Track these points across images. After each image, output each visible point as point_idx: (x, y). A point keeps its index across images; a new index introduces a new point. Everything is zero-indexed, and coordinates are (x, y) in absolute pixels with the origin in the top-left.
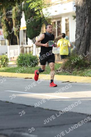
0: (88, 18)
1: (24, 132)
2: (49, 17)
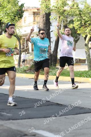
0: (47, 36)
1: (3, 112)
2: (21, 35)
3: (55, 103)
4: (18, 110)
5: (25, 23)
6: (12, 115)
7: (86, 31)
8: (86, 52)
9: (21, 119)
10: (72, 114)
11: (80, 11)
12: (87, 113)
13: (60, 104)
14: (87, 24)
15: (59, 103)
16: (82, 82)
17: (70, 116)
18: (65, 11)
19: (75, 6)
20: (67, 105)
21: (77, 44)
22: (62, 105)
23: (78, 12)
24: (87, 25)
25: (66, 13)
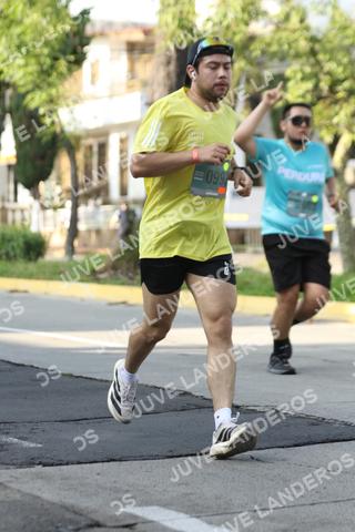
1: (7, 434)
2: (78, 132)
6: (39, 446)
7: (334, 116)
10: (279, 444)
11: (313, 40)
12: (337, 441)
14: (339, 92)
16: (320, 317)
18: (252, 38)
19: (295, 20)
20: (258, 409)
22: (238, 407)
25: (257, 48)
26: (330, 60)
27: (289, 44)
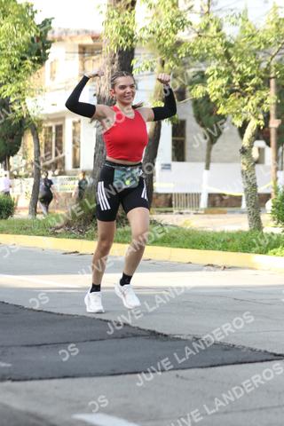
2: (40, 117)
3: (144, 330)
4: (29, 349)
5: (52, 78)
6: (9, 365)
7: (243, 106)
8: (242, 172)
9: (40, 379)
10: (198, 365)
11: (227, 45)
12: (245, 363)
13: (162, 334)
14: (247, 87)
15: (158, 330)
16: (231, 265)
17: (192, 371)
18: (179, 43)
19: (213, 28)
20: (182, 337)
21: (215, 146)
22: (166, 336)
23: (220, 49)
24: (247, 89)
25: (182, 51)
26: (240, 62)
27: (208, 49)
